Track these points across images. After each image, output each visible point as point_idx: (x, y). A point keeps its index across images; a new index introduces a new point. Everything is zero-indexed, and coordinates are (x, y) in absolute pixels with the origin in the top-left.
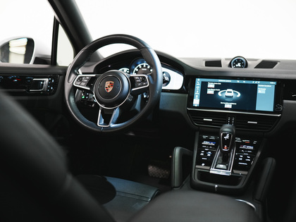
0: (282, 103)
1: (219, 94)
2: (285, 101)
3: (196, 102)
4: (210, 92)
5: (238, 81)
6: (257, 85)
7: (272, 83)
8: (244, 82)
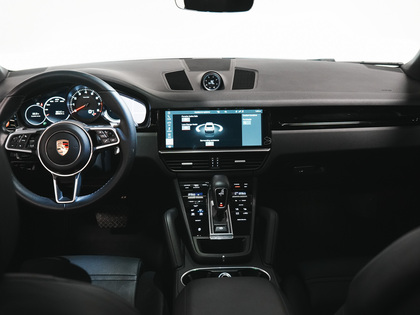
0: (270, 135)
1: (197, 129)
2: (273, 132)
3: (170, 142)
4: (186, 128)
5: (218, 112)
6: (240, 115)
7: (258, 111)
8: (226, 112)
